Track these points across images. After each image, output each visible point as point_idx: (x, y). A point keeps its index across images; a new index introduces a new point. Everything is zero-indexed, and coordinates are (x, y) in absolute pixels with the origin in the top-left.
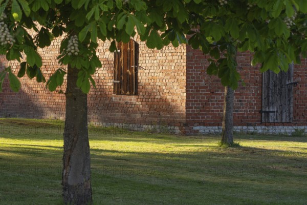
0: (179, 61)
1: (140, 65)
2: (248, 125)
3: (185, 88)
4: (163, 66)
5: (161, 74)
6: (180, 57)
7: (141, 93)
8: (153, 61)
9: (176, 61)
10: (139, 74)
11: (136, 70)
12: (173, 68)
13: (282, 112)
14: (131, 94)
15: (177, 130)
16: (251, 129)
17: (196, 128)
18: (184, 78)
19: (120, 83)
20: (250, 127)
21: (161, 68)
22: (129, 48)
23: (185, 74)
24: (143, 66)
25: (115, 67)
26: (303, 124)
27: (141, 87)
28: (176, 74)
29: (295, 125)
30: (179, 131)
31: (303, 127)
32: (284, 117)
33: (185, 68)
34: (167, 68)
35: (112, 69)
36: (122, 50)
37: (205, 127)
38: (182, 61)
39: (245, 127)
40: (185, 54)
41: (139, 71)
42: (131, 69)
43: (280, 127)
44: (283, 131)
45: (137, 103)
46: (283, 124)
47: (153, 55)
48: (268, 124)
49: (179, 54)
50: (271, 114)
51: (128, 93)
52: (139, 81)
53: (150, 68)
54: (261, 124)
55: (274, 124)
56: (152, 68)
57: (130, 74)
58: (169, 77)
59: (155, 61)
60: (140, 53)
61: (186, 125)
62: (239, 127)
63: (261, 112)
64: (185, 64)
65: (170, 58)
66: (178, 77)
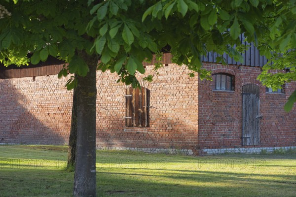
0: (190, 102)
1: (151, 105)
2: (235, 147)
3: (197, 121)
4: (174, 105)
5: (173, 111)
6: (192, 99)
7: (153, 126)
8: (164, 102)
9: (187, 102)
10: (150, 112)
11: (148, 109)
12: (184, 107)
13: (254, 138)
14: (143, 126)
15: (190, 152)
16: (237, 150)
17: (205, 150)
18: (197, 114)
19: (132, 118)
20: (236, 149)
21: (173, 107)
22: (140, 94)
23: (197, 111)
24: (155, 106)
25: (126, 107)
26: (265, 146)
27: (152, 121)
28: (187, 111)
29: (261, 146)
30: (192, 153)
31: (265, 148)
32: (255, 142)
33: (197, 106)
34: (178, 107)
35: (124, 108)
36: (134, 95)
37: (210, 150)
38: (194, 101)
39: (233, 149)
40: (197, 96)
41: (150, 109)
42: (143, 109)
43: (253, 148)
44: (254, 151)
45: (149, 133)
46: (254, 146)
47: (164, 98)
48: (246, 146)
49: (190, 97)
50: (248, 139)
51: (140, 126)
52: (150, 117)
53: (161, 107)
54: (242, 146)
55: (250, 146)
56: (164, 107)
57: (142, 111)
58: (180, 114)
59: (167, 102)
60: (151, 96)
61: (199, 148)
62: (230, 149)
63: (242, 138)
64: (197, 104)
65: (182, 100)
66: (189, 113)
